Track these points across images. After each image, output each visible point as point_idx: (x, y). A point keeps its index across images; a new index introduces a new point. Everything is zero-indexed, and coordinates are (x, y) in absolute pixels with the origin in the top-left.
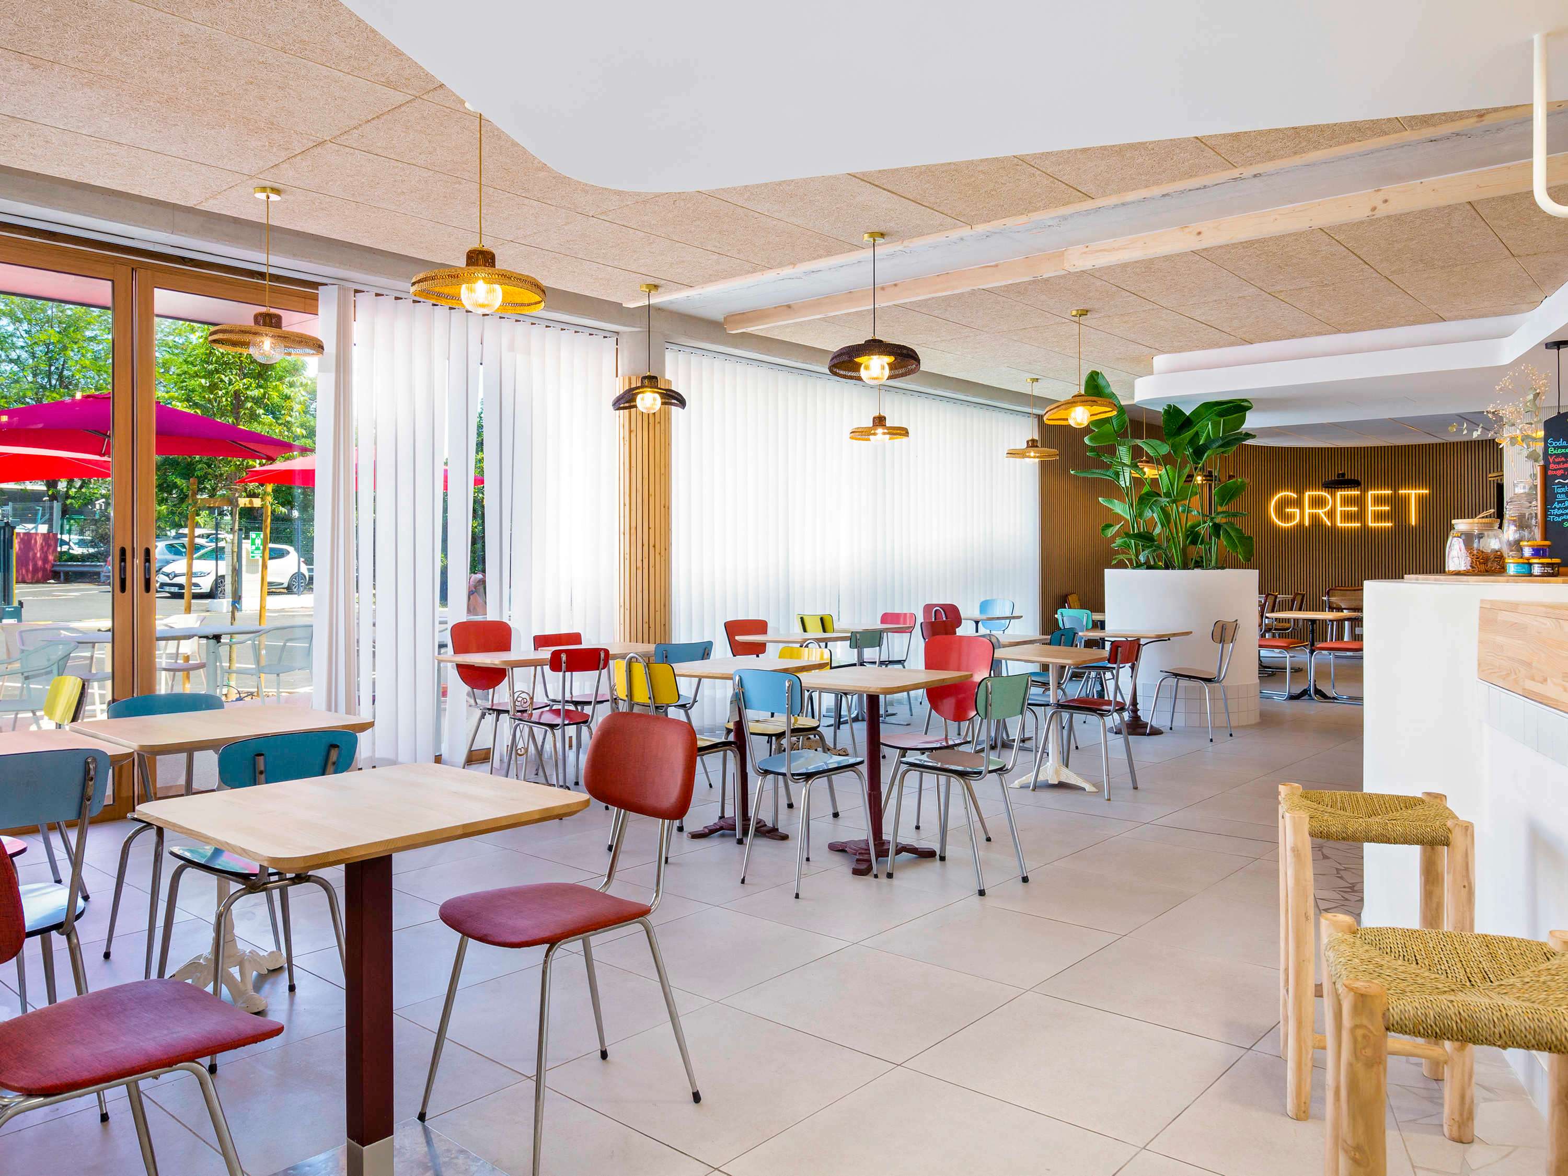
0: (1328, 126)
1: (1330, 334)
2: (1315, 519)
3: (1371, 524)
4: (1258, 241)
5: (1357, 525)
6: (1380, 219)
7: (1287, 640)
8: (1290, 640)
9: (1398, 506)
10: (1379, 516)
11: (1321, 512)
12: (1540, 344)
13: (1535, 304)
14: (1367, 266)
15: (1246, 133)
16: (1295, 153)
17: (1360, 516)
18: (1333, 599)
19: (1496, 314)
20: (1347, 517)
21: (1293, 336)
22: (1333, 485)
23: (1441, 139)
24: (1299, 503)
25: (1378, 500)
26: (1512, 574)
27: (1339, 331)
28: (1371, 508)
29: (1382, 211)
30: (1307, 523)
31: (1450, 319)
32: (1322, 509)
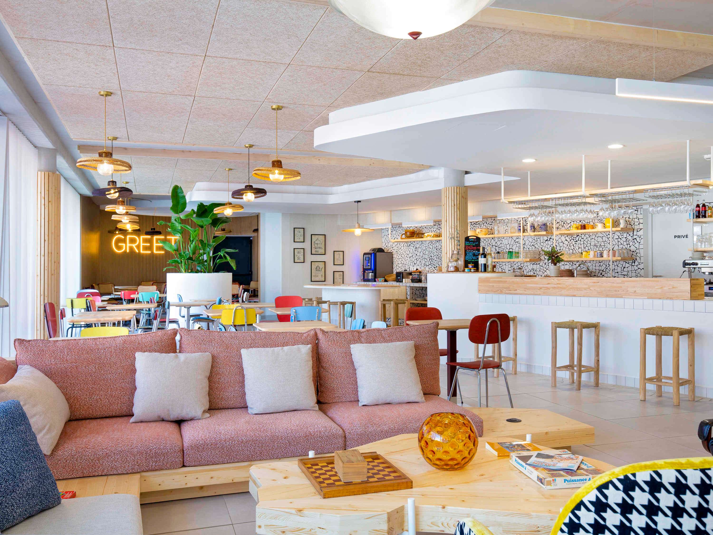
2: (131, 248)
3: (155, 252)
5: (150, 252)
10: (159, 248)
11: (134, 246)
17: (150, 248)
20: (145, 248)
24: (124, 241)
25: (158, 241)
28: (155, 245)
30: (128, 251)
32: (134, 244)
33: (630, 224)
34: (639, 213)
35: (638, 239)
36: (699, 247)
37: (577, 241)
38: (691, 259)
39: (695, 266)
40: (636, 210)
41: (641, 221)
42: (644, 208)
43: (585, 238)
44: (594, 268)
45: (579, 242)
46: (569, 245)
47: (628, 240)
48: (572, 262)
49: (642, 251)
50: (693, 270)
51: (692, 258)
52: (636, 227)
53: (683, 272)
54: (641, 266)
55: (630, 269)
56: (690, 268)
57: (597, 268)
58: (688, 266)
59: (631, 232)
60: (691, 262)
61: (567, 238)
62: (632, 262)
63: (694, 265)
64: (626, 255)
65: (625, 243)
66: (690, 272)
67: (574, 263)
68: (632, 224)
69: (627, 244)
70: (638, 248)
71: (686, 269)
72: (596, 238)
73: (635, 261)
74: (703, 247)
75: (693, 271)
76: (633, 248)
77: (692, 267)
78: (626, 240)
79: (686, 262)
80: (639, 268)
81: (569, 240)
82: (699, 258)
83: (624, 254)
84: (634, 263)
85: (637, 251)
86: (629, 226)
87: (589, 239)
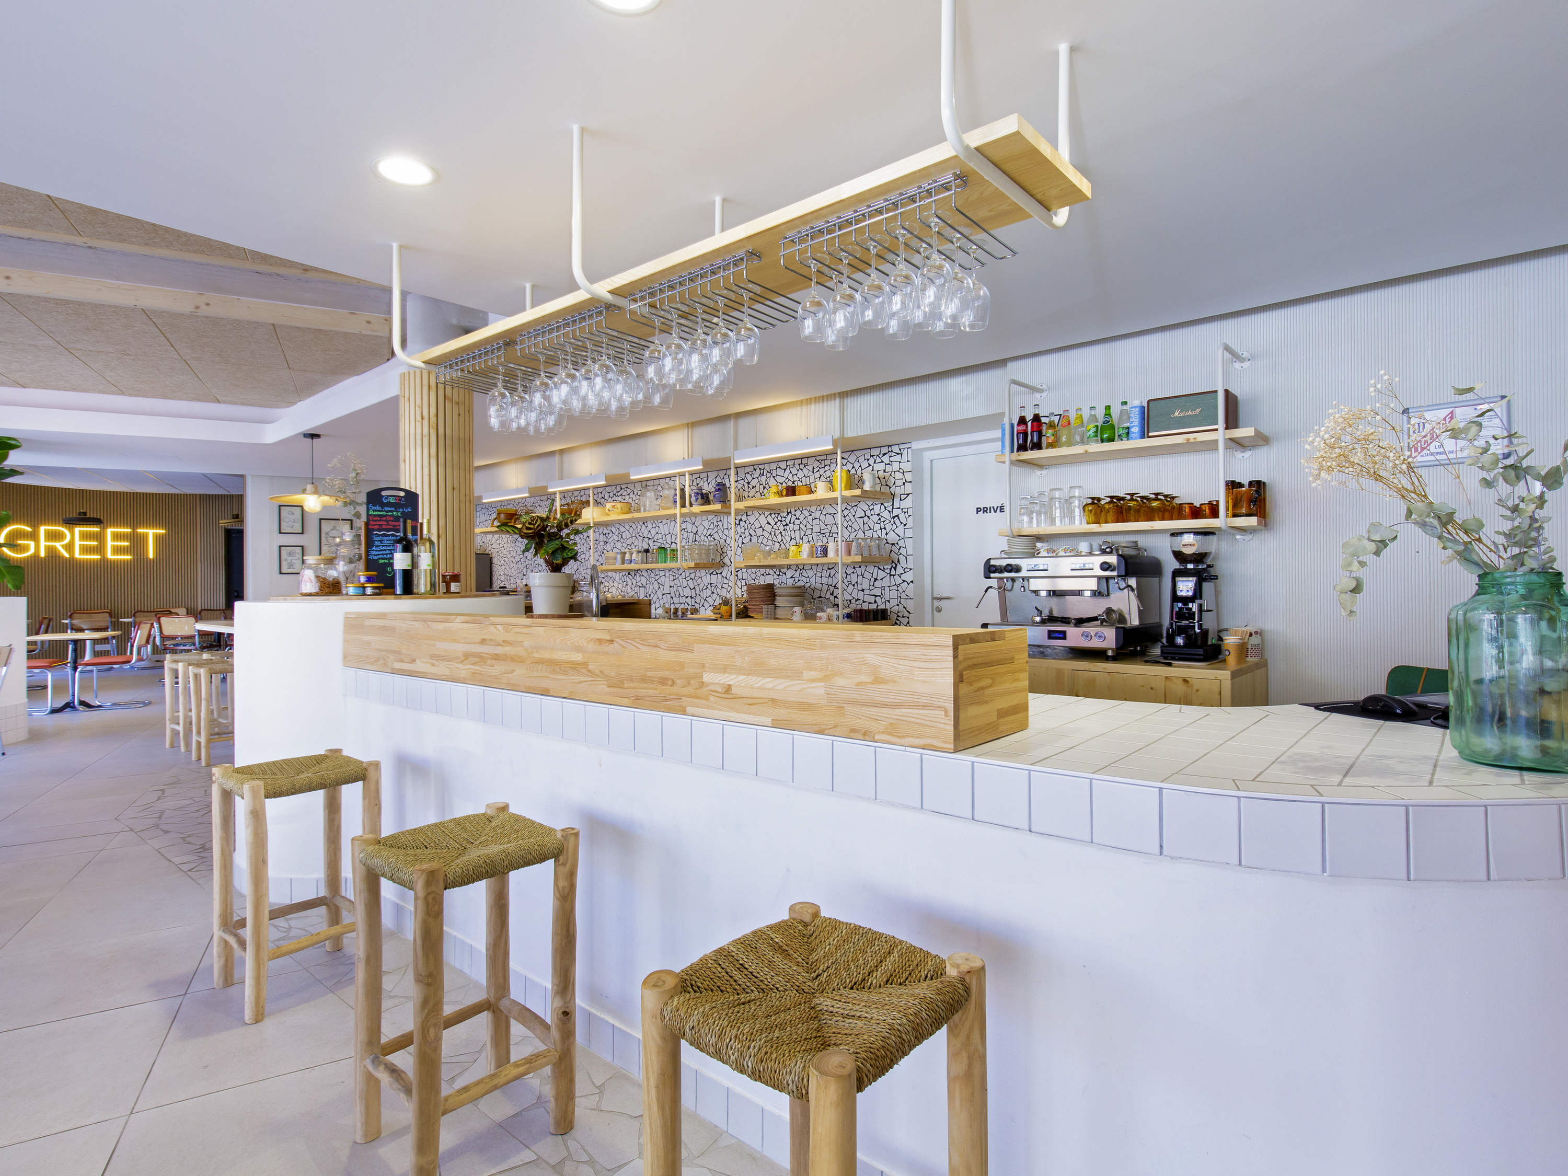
0: (186, 234)
1: (113, 394)
2: (52, 552)
3: (110, 555)
4: (73, 302)
5: (97, 557)
6: (198, 317)
7: (48, 660)
8: (51, 660)
9: (137, 543)
10: (117, 550)
11: (58, 545)
12: (300, 433)
13: (293, 403)
14: (172, 349)
15: (105, 211)
16: (146, 244)
17: (100, 549)
18: (75, 622)
19: (261, 406)
20: (87, 550)
21: (74, 390)
22: (71, 522)
23: (264, 274)
24: (34, 536)
25: (116, 537)
26: (351, 594)
27: (123, 393)
28: (110, 543)
29: (204, 311)
30: (42, 554)
31: (224, 402)
32: (59, 542)
33: (887, 485)
34: (904, 459)
35: (902, 516)
36: (1025, 525)
37: (787, 525)
38: (1004, 556)
39: (1013, 575)
40: (898, 454)
41: (909, 477)
42: (913, 448)
43: (802, 518)
44: (819, 580)
45: (791, 526)
46: (773, 533)
47: (883, 519)
48: (780, 567)
49: (909, 543)
50: (1009, 585)
51: (1009, 554)
52: (898, 491)
53: (986, 591)
54: (908, 577)
55: (886, 582)
56: (1002, 579)
57: (825, 580)
58: (997, 575)
59: (888, 502)
60: (1004, 563)
61: (770, 519)
62: (890, 567)
63: (1010, 571)
64: (875, 551)
65: (877, 527)
66: (1002, 590)
67: (782, 570)
68: (891, 483)
69: (881, 529)
70: (902, 536)
71: (993, 583)
72: (822, 518)
73: (896, 565)
74: (1035, 524)
75: (1009, 588)
76: (892, 537)
77: (1007, 578)
78: (880, 519)
79: (993, 562)
80: (904, 581)
81: (773, 523)
82: (1023, 553)
83: (870, 551)
84: (895, 570)
85: (901, 543)
86: (885, 489)
87: (810, 519)
